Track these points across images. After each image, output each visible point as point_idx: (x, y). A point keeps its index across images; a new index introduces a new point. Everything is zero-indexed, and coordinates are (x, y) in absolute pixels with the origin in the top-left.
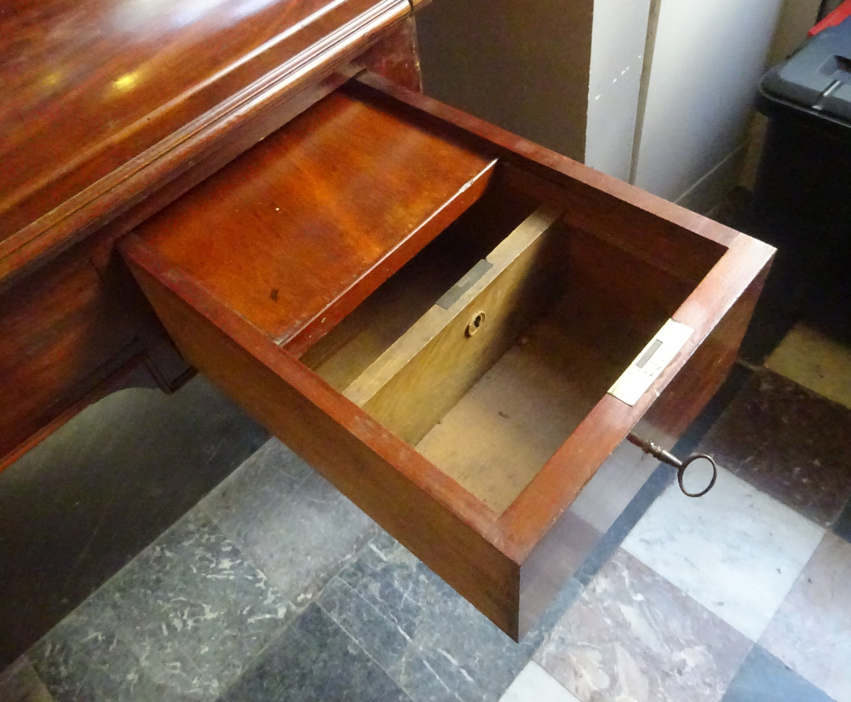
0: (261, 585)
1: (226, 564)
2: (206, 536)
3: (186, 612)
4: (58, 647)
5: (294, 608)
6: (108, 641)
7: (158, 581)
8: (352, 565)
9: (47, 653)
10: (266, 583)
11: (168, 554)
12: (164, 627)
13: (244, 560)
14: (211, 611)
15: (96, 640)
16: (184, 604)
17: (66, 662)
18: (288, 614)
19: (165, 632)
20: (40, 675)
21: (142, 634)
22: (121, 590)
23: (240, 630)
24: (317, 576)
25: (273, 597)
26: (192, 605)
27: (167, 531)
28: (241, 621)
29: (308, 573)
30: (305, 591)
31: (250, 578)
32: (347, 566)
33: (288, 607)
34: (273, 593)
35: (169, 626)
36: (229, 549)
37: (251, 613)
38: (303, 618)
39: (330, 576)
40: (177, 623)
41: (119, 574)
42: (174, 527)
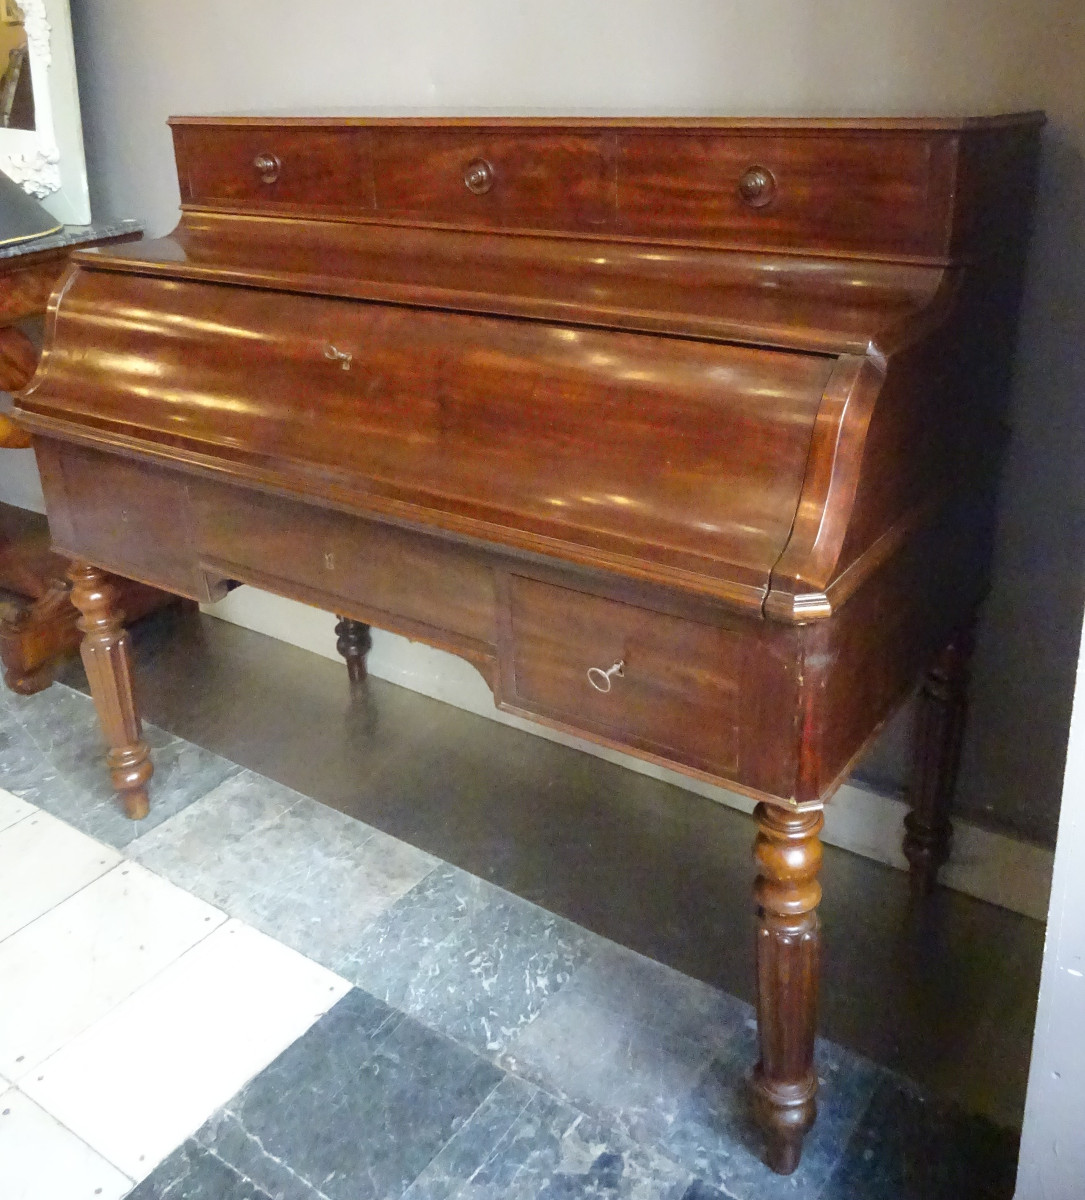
0: (522, 1019)
1: (542, 982)
2: (571, 957)
3: (489, 964)
4: (451, 881)
5: (500, 1056)
6: (458, 913)
7: (518, 932)
8: (553, 1101)
10: (526, 1023)
11: (547, 932)
12: (473, 950)
13: (549, 996)
14: (491, 984)
15: (459, 904)
16: (496, 962)
17: (438, 890)
18: (492, 1053)
19: (467, 954)
21: (466, 936)
22: (507, 907)
23: (473, 1013)
24: (537, 1070)
25: (510, 1034)
26: (496, 966)
27: (572, 923)
28: (482, 1012)
29: (539, 1061)
30: (521, 1062)
31: (529, 1008)
32: (552, 1097)
33: (500, 1051)
34: (515, 1033)
35: (472, 957)
36: (560, 980)
37: (491, 1019)
38: (488, 1066)
39: (540, 1083)
40: (477, 959)
41: (523, 900)
42: (578, 927)
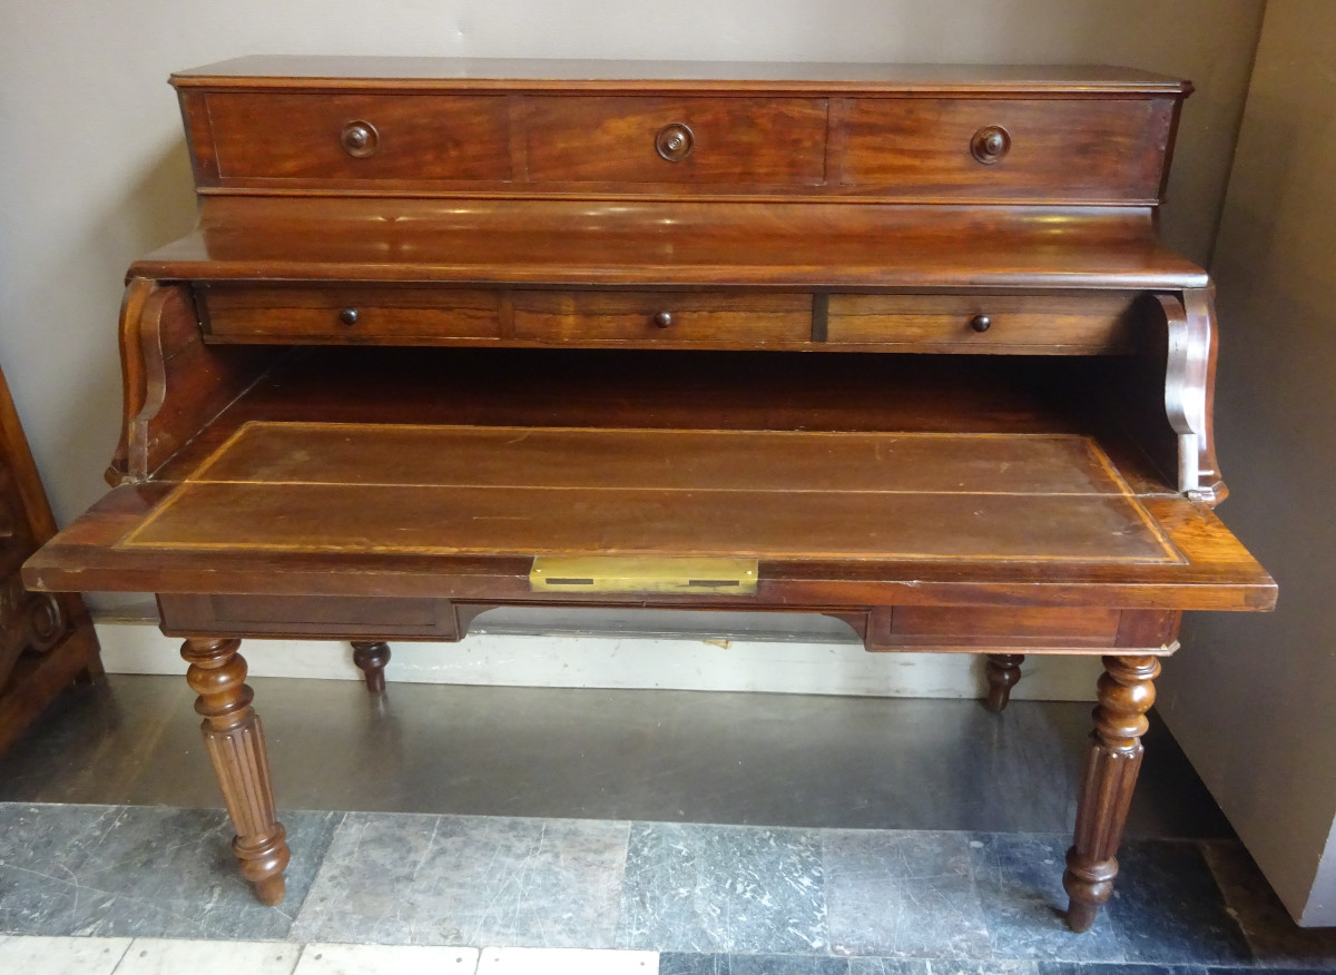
0: (819, 916)
1: (806, 881)
2: (808, 853)
3: (752, 886)
4: (654, 835)
5: (829, 949)
6: (687, 859)
7: (750, 852)
8: (899, 962)
9: (645, 833)
10: (823, 917)
11: (772, 842)
12: (730, 881)
13: (821, 890)
14: (769, 900)
15: (680, 852)
16: (755, 881)
17: (651, 848)
18: (821, 949)
19: (727, 886)
20: (630, 842)
21: (712, 873)
22: (722, 837)
23: (778, 928)
24: (865, 946)
25: (820, 930)
26: (759, 885)
27: (784, 828)
28: (785, 925)
29: (860, 938)
30: (848, 946)
31: (815, 904)
32: (895, 959)
33: (825, 945)
34: (822, 927)
35: (733, 886)
36: (817, 874)
37: (795, 925)
38: (828, 961)
39: (876, 953)
40: (740, 888)
41: (730, 826)
42: (791, 829)
